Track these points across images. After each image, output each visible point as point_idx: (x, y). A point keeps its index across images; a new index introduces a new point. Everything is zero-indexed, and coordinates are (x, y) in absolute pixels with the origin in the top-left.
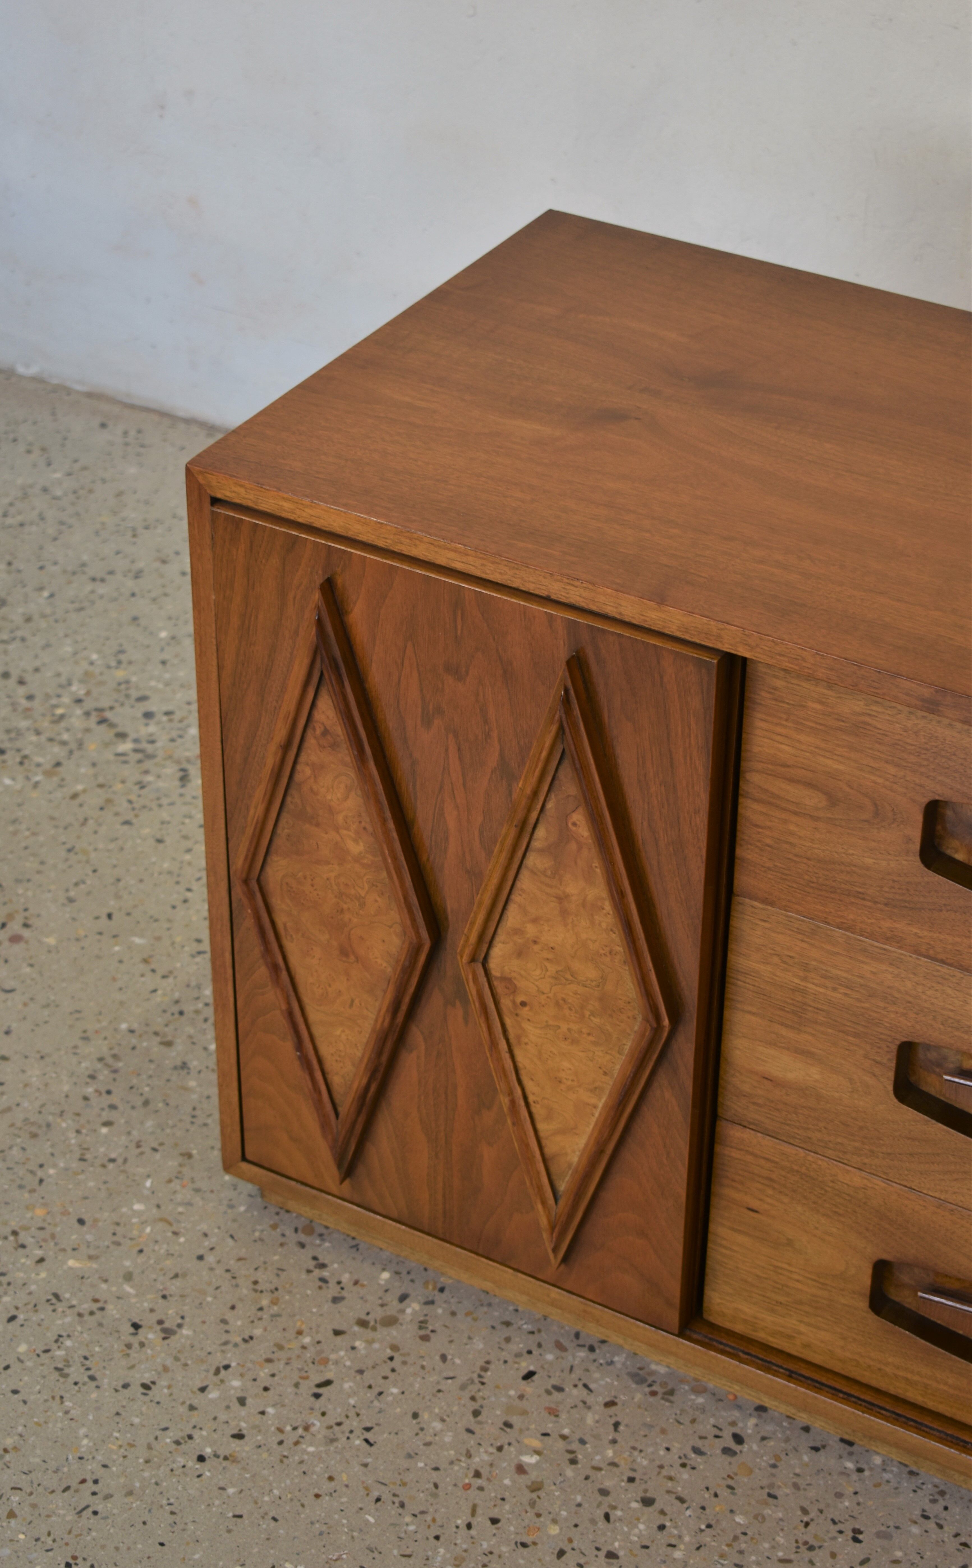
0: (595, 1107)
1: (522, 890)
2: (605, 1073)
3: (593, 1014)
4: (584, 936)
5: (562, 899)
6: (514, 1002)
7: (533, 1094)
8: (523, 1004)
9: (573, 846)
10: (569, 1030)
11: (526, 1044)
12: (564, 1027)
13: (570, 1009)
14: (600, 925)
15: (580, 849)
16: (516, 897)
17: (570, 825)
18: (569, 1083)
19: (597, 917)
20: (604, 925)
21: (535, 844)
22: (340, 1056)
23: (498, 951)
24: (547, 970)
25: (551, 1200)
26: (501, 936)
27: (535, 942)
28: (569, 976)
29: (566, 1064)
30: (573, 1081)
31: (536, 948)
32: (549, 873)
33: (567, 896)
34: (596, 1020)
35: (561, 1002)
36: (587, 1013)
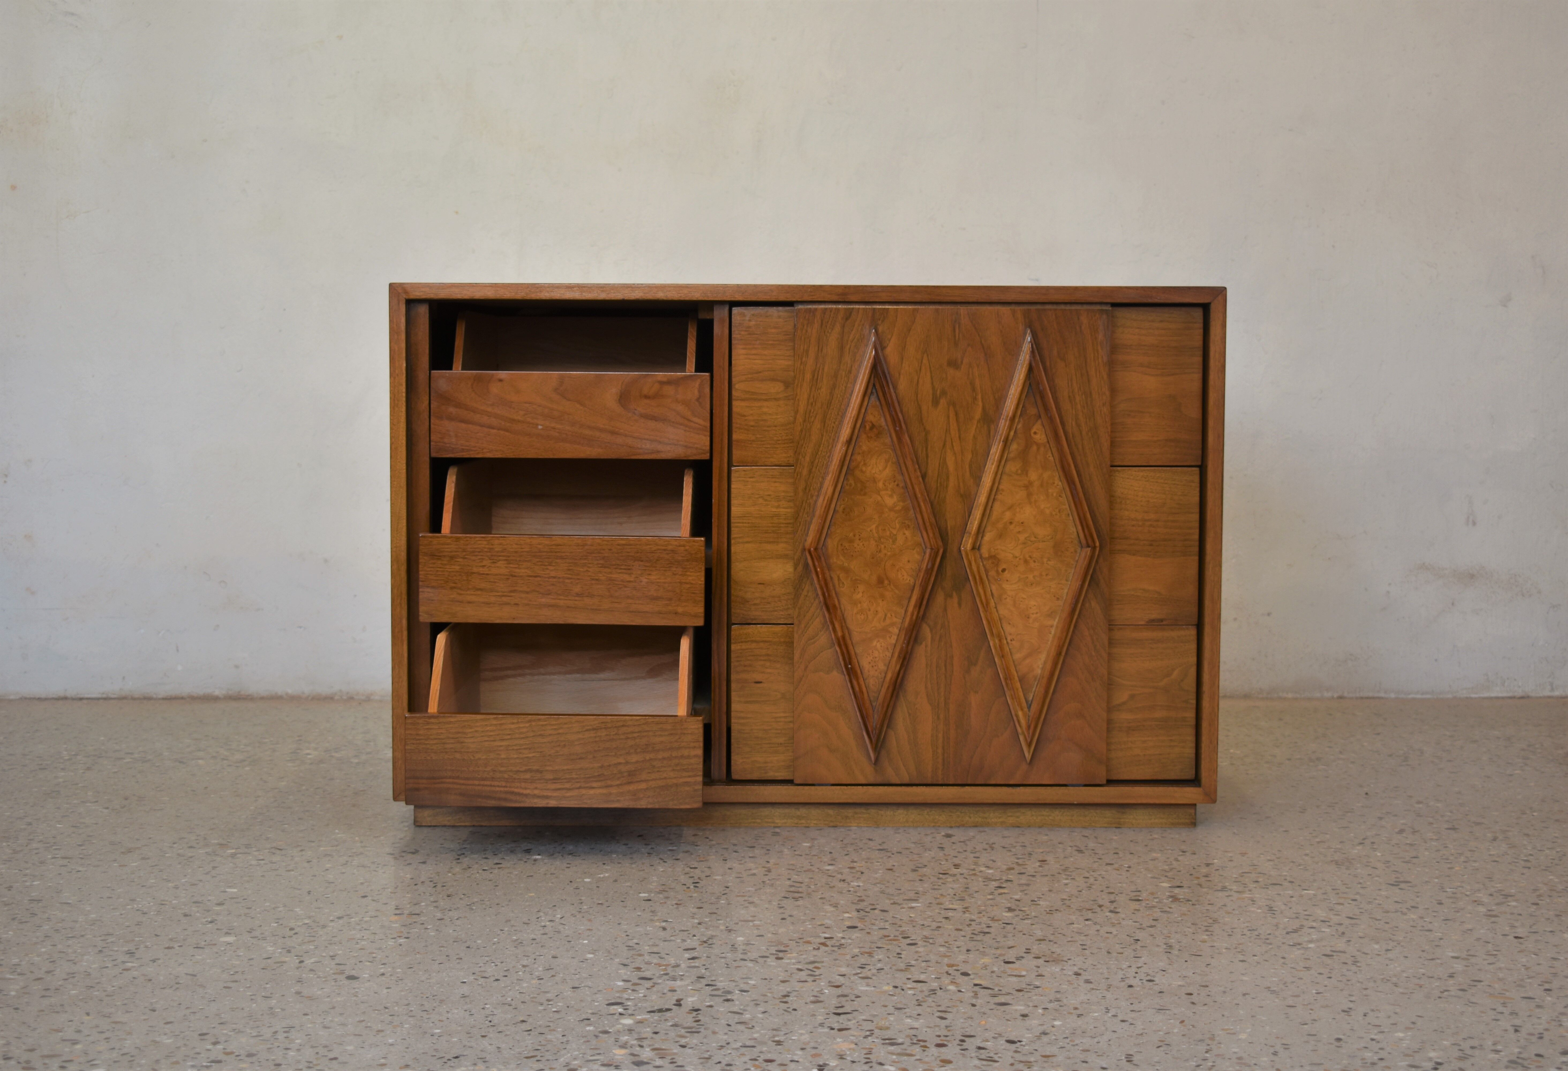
0: (1052, 626)
1: (1003, 490)
2: (1058, 599)
3: (1049, 560)
4: (1042, 507)
5: (1028, 486)
6: (997, 571)
7: (1010, 634)
8: (1004, 570)
9: (1035, 448)
10: (1034, 577)
11: (1006, 599)
12: (1031, 577)
13: (1035, 562)
14: (1052, 495)
15: (1038, 449)
16: (999, 497)
17: (1032, 435)
18: (1034, 616)
19: (1050, 491)
20: (1055, 495)
21: (1012, 455)
22: (875, 662)
23: (988, 537)
24: (1019, 540)
25: (1026, 709)
26: (989, 528)
27: (1011, 523)
28: (1033, 539)
29: (1033, 603)
30: (1037, 613)
31: (1012, 527)
32: (1019, 472)
33: (1031, 483)
34: (1051, 563)
35: (1029, 559)
36: (1045, 560)
